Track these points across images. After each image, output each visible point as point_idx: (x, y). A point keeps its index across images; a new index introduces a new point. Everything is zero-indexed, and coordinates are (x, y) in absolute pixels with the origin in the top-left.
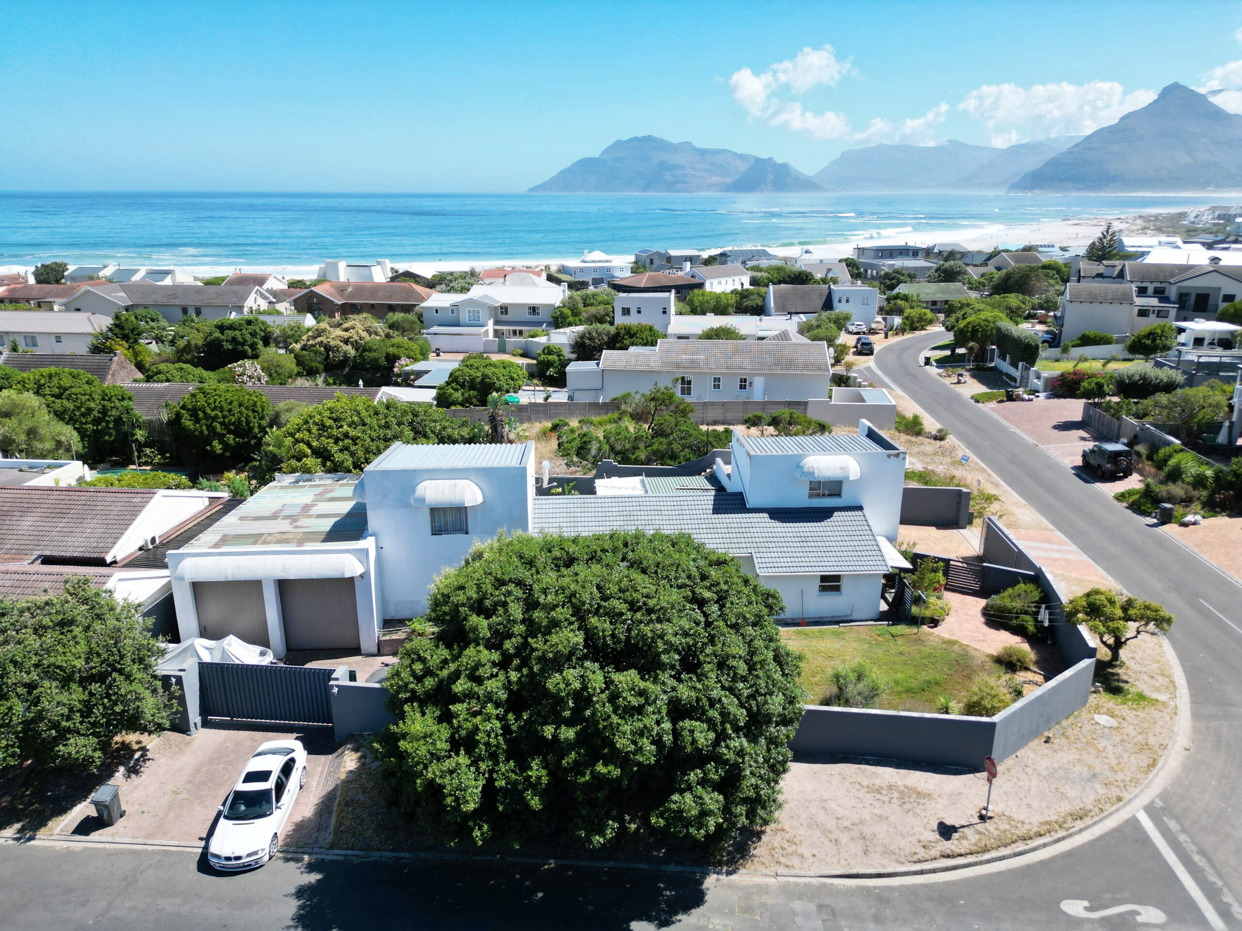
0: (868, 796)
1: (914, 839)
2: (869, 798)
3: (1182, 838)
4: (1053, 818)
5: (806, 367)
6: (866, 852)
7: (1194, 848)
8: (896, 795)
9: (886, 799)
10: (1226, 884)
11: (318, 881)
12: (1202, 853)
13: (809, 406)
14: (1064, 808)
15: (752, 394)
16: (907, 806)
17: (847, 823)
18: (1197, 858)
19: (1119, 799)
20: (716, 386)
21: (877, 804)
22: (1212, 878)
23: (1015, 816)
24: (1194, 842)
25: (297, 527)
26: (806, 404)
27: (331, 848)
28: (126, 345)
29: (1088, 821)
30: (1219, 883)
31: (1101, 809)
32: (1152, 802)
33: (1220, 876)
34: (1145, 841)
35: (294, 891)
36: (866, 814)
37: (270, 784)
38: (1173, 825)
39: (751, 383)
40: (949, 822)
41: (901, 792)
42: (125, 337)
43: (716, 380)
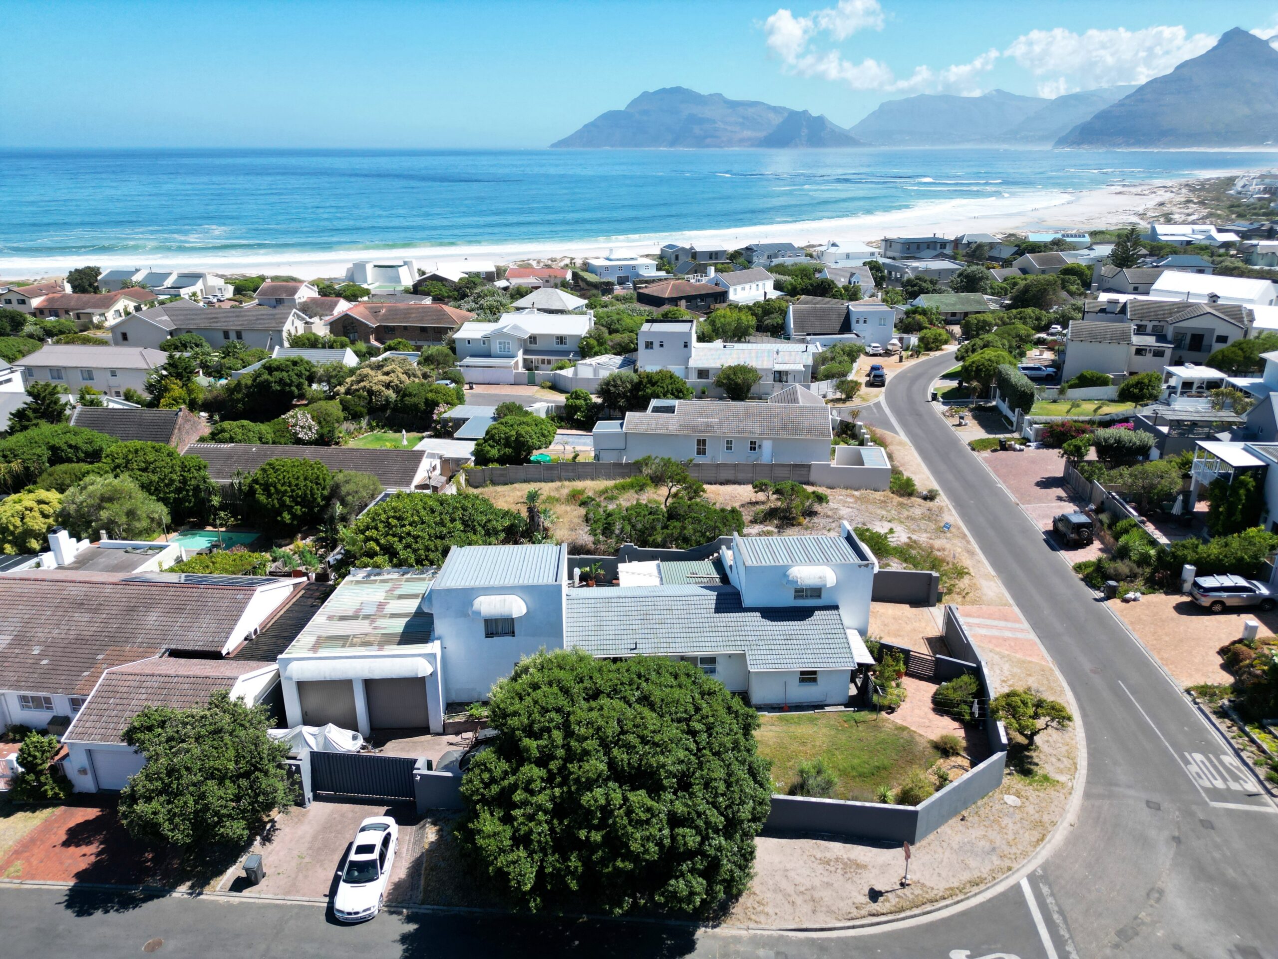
0: (820, 867)
1: (850, 902)
2: (820, 869)
3: (1050, 900)
4: (956, 885)
5: (810, 431)
6: (814, 912)
7: (1056, 908)
8: (841, 866)
9: (833, 869)
10: (1071, 937)
11: (416, 930)
12: (1061, 912)
13: (813, 469)
14: (966, 876)
15: (761, 455)
16: (848, 876)
17: (802, 889)
18: (1056, 916)
19: (1009, 869)
20: (729, 448)
21: (826, 873)
22: (1063, 932)
23: (928, 884)
24: (1057, 904)
25: (375, 628)
26: (809, 466)
27: (423, 903)
28: (180, 383)
29: (982, 887)
30: (1067, 936)
31: (993, 878)
32: (1035, 871)
33: (1069, 930)
34: (1022, 902)
35: (399, 938)
36: (817, 882)
37: (375, 855)
38: (1045, 890)
39: (760, 446)
40: (877, 888)
41: (845, 864)
42: (179, 376)
43: (729, 442)
